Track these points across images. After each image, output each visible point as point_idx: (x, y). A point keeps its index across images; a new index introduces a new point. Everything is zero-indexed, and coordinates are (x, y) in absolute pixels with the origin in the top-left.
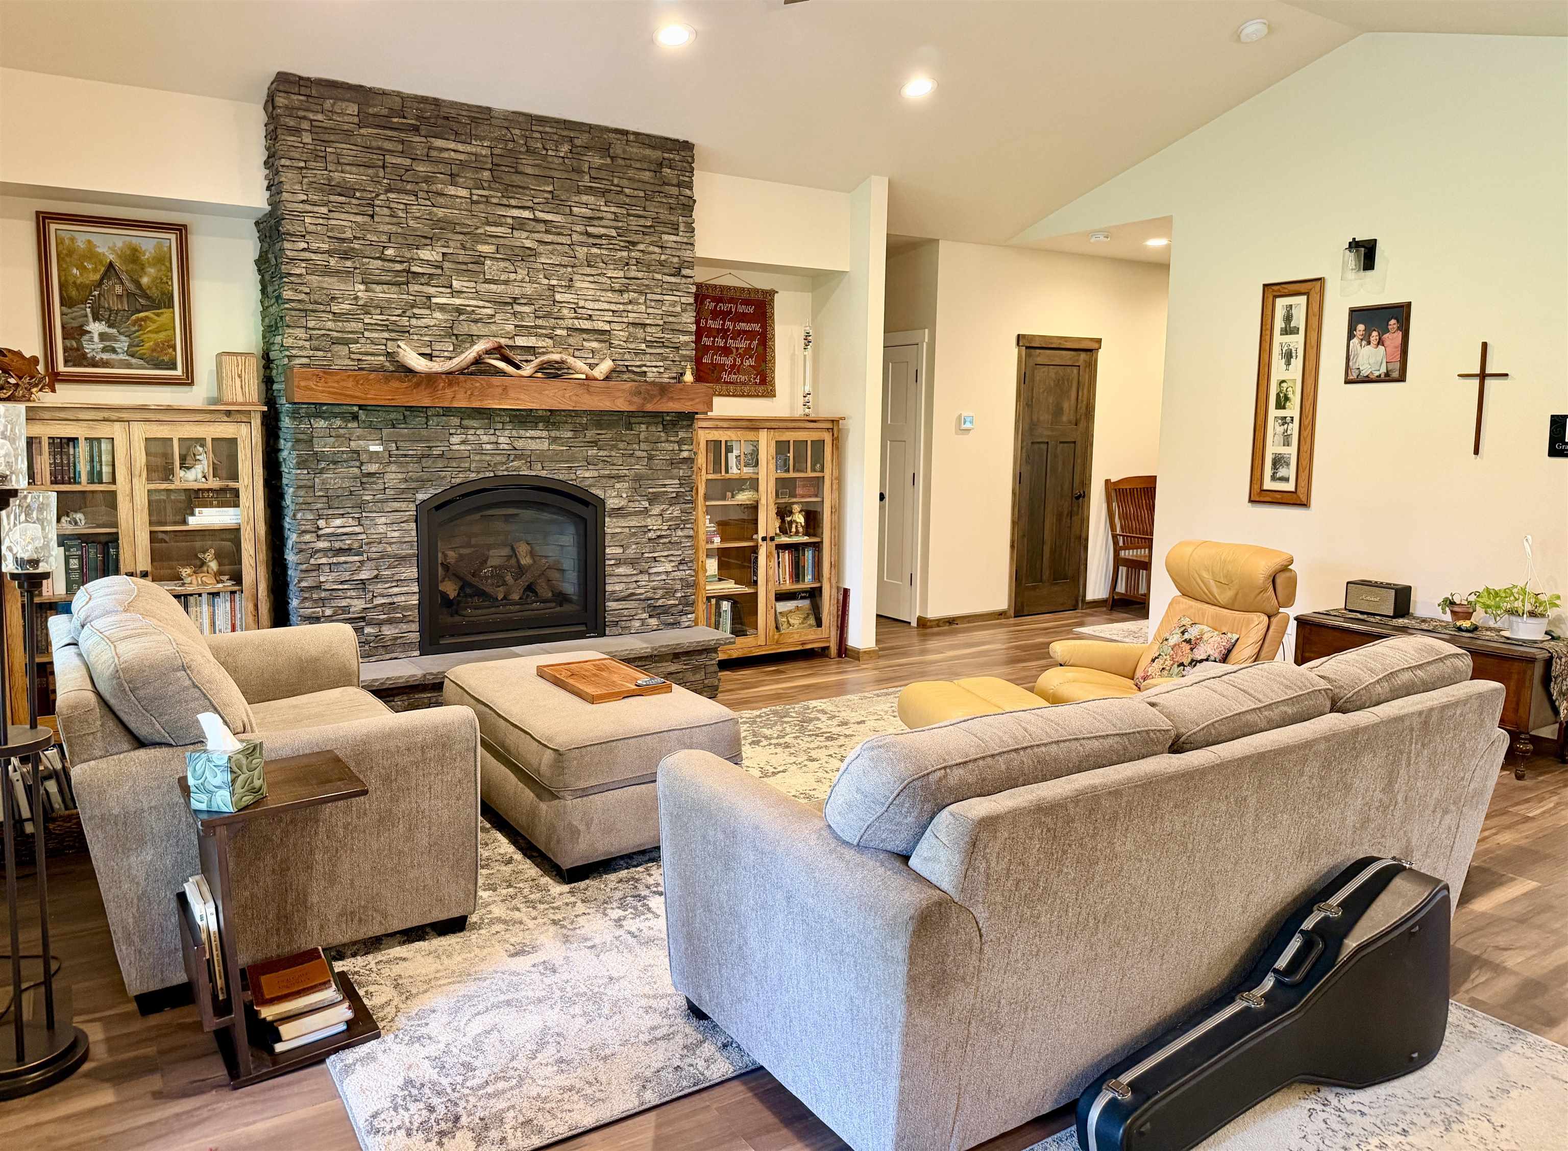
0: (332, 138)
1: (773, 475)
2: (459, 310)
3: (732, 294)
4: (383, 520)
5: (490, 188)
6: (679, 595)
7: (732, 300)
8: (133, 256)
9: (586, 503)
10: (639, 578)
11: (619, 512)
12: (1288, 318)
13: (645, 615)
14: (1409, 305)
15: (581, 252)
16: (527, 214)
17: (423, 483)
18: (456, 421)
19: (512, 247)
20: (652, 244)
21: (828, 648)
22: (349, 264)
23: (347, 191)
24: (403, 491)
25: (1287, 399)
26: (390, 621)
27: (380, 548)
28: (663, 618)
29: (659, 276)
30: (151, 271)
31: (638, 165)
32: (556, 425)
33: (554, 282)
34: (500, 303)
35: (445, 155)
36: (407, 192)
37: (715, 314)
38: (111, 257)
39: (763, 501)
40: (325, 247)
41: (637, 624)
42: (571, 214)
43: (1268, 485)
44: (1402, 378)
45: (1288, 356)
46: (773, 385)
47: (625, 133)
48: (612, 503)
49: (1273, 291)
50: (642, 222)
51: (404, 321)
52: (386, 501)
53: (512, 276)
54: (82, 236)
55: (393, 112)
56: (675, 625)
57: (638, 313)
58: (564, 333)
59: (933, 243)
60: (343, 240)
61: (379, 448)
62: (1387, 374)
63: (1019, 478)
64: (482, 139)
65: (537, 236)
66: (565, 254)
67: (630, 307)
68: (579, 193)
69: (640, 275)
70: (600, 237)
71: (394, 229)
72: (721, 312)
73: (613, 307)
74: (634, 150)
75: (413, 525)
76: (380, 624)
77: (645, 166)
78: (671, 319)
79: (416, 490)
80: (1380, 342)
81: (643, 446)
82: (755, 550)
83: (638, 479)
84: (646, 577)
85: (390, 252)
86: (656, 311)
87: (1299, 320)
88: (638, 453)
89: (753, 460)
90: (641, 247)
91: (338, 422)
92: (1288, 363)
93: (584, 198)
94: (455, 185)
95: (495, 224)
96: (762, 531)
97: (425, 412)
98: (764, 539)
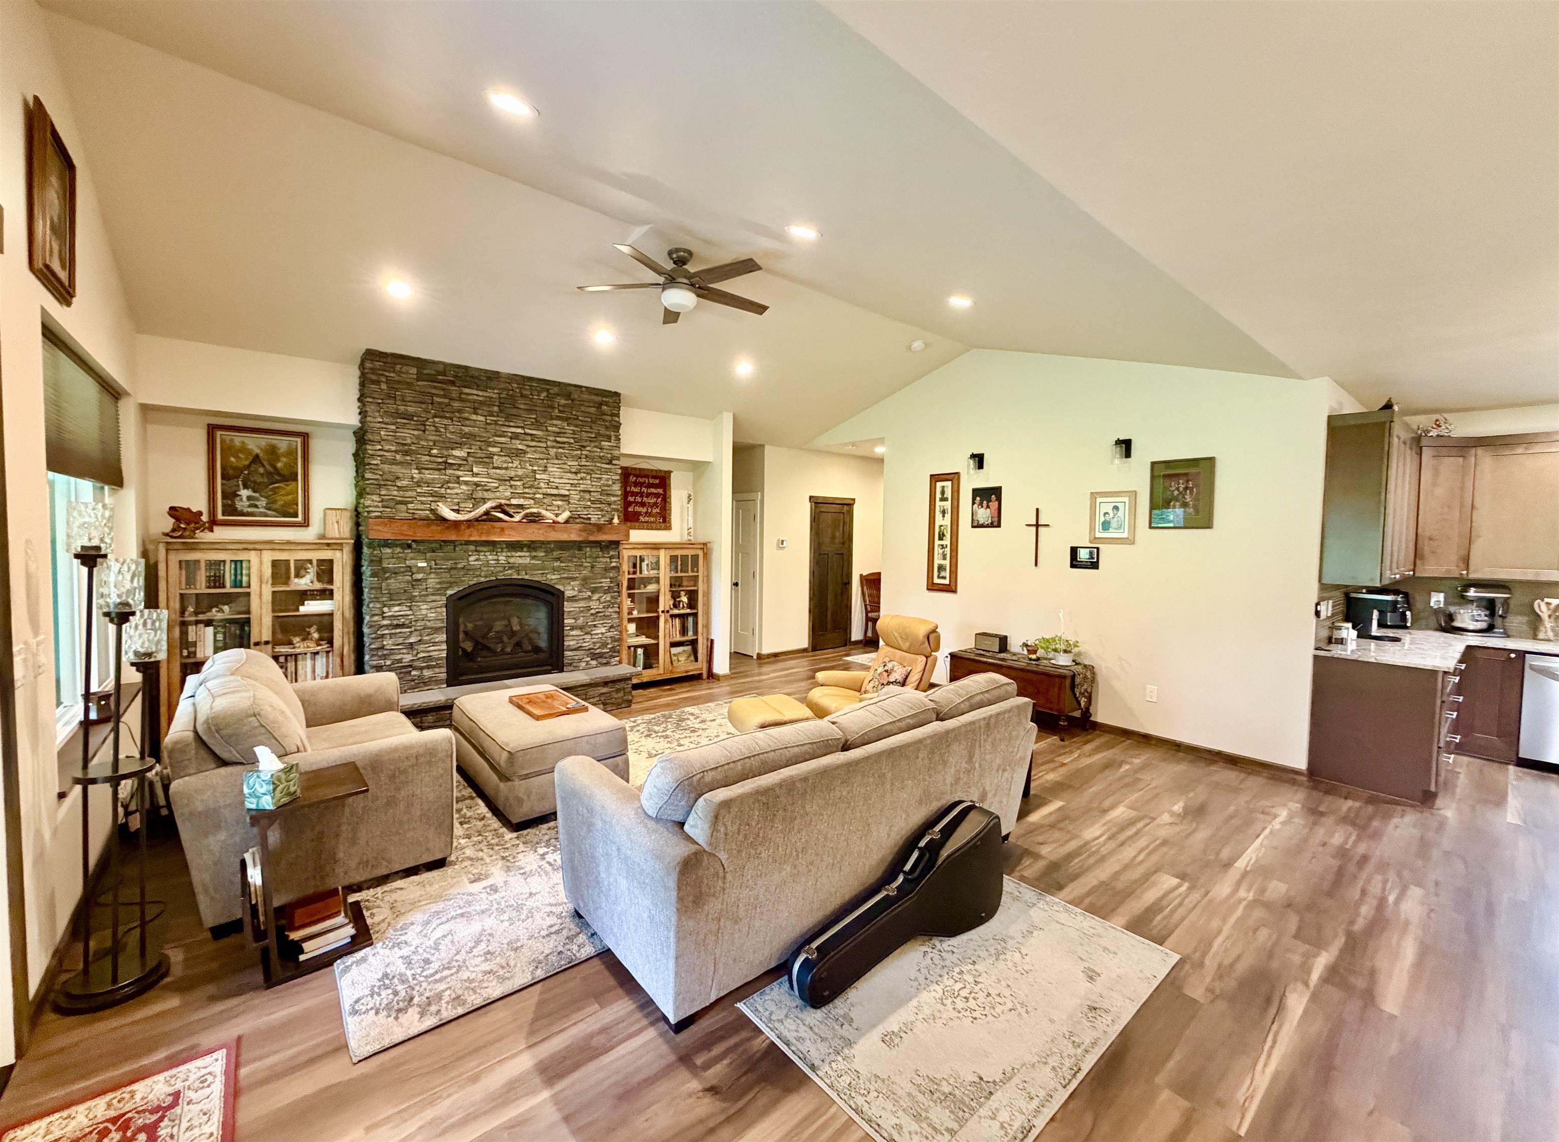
0: (400, 386)
1: (668, 575)
3: (646, 472)
4: (425, 607)
5: (498, 416)
6: (609, 646)
7: (646, 476)
8: (272, 451)
9: (552, 594)
10: (585, 637)
11: (573, 599)
12: (943, 493)
13: (588, 659)
14: (1000, 488)
15: (552, 452)
16: (519, 430)
17: (451, 585)
18: (472, 548)
19: (510, 449)
20: (595, 447)
21: (701, 674)
22: (408, 458)
23: (409, 417)
24: (438, 589)
25: (944, 535)
26: (428, 667)
27: (423, 623)
28: (600, 660)
29: (599, 465)
30: (284, 459)
31: (587, 404)
32: (535, 549)
33: (535, 468)
34: (502, 480)
35: (471, 397)
36: (446, 418)
37: (636, 484)
38: (257, 451)
39: (662, 590)
40: (393, 448)
41: (583, 664)
42: (547, 430)
43: (936, 581)
44: (999, 526)
45: (944, 513)
46: (670, 522)
47: (581, 387)
48: (569, 593)
49: (935, 478)
50: (589, 435)
51: (442, 491)
52: (427, 595)
53: (510, 465)
54: (238, 439)
55: (439, 373)
56: (607, 664)
57: (587, 484)
58: (541, 496)
59: (762, 446)
60: (405, 445)
61: (425, 565)
62: (992, 523)
63: (813, 574)
64: (494, 389)
65: (525, 442)
66: (543, 453)
67: (581, 482)
68: (552, 419)
69: (588, 464)
70: (564, 443)
71: (437, 438)
72: (640, 483)
73: (571, 482)
74: (586, 396)
75: (444, 609)
76: (422, 669)
77: (591, 405)
78: (606, 488)
79: (447, 588)
80: (988, 507)
81: (588, 560)
82: (658, 618)
83: (585, 579)
84: (589, 637)
85: (435, 452)
86: (598, 484)
87: (948, 494)
88: (585, 564)
89: (657, 566)
90: (588, 448)
91: (398, 550)
92: (944, 516)
93: (555, 422)
94: (476, 414)
95: (501, 436)
96: (662, 608)
97: (454, 543)
98: (663, 612)
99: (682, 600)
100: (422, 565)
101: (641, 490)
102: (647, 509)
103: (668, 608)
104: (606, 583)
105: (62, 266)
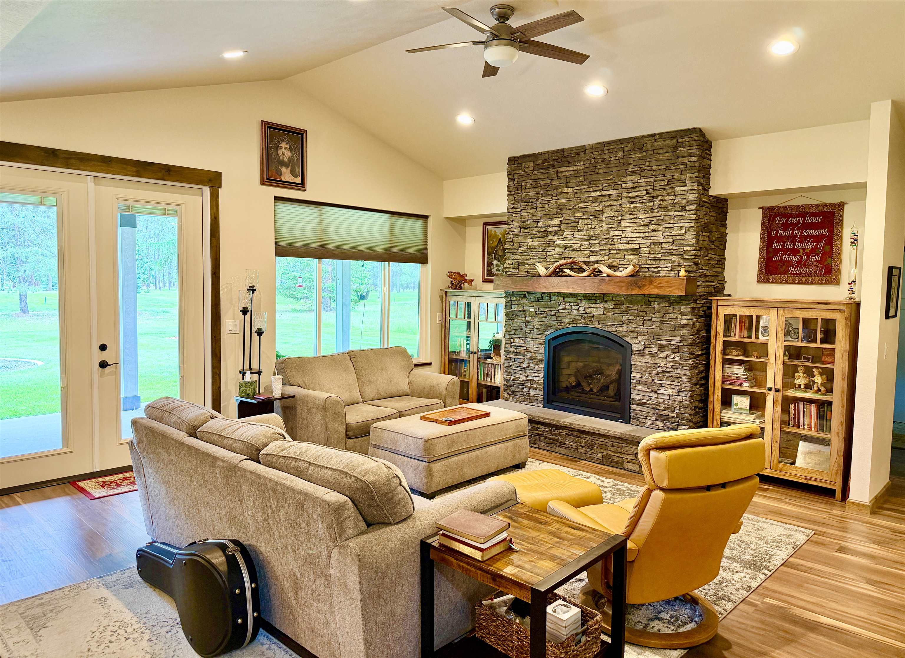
1: (781, 343)
2: (565, 246)
4: (532, 342)
7: (802, 215)
9: (621, 346)
11: (639, 352)
13: (654, 418)
15: (626, 208)
17: (547, 327)
18: (561, 299)
19: (591, 212)
20: (668, 194)
21: (834, 491)
22: (527, 231)
23: (528, 200)
26: (533, 389)
27: (530, 354)
29: (672, 213)
31: (661, 151)
32: (606, 302)
33: (610, 226)
34: (584, 240)
36: (549, 195)
37: (785, 227)
38: (500, 236)
39: (772, 361)
40: (519, 225)
42: (622, 188)
46: (837, 274)
51: (544, 253)
52: (534, 334)
53: (590, 226)
54: (494, 230)
55: (545, 161)
57: (657, 236)
60: (525, 221)
64: (580, 161)
65: (603, 204)
66: (617, 211)
67: (652, 234)
68: (627, 176)
69: (659, 214)
70: (636, 197)
72: (790, 224)
74: (659, 143)
75: (543, 346)
78: (678, 238)
79: (545, 330)
81: (657, 315)
83: (652, 335)
85: (540, 223)
86: (669, 234)
88: (654, 319)
89: (770, 329)
91: (519, 299)
93: (629, 178)
94: (567, 187)
95: (584, 202)
96: (769, 384)
97: (550, 294)
98: (770, 389)
99: (816, 381)
100: (532, 310)
101: (792, 233)
102: (801, 257)
103: (779, 386)
104: (675, 341)
105: (295, 176)
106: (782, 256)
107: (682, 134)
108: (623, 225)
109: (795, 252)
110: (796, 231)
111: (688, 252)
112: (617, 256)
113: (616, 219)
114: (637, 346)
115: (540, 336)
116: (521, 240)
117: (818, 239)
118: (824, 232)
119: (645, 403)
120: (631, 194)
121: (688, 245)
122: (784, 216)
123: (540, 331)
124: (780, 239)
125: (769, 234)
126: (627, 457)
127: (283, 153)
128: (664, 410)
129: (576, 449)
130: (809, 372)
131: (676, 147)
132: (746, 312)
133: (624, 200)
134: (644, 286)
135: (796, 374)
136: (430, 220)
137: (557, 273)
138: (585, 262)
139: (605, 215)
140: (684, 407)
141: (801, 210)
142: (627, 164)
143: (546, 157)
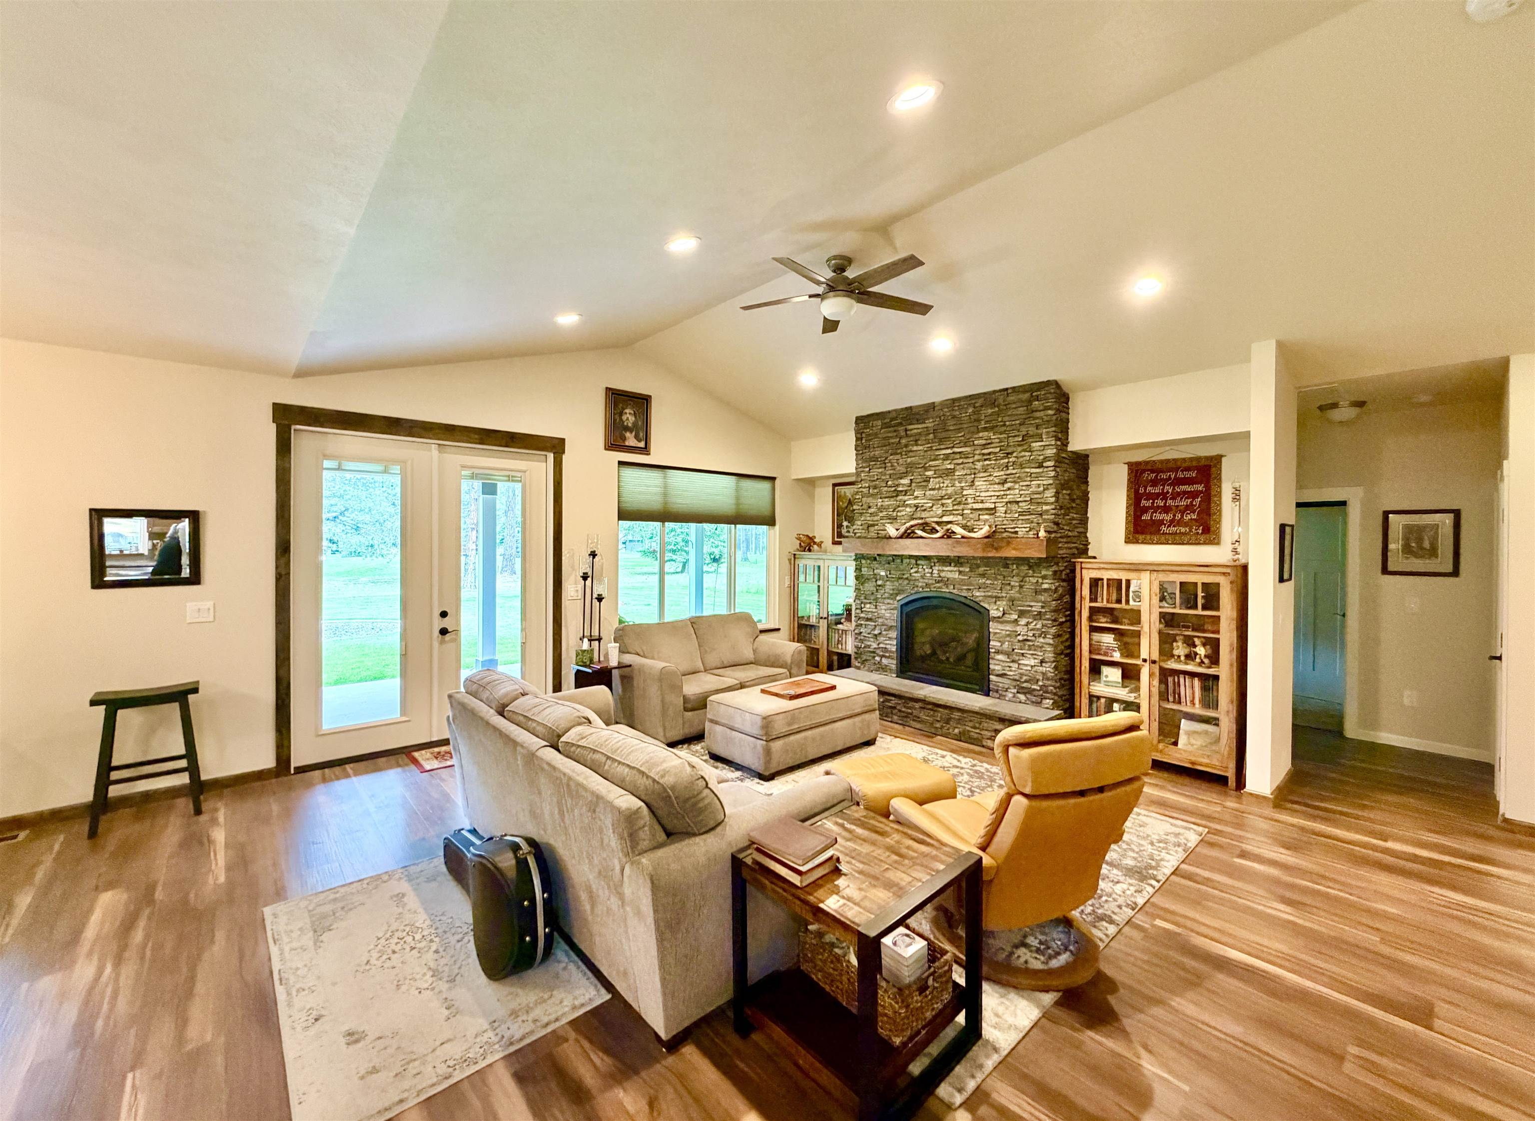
0: (872, 437)
1: (1156, 612)
2: (917, 507)
3: (1173, 464)
4: (885, 607)
5: (933, 443)
6: (1040, 683)
7: (1176, 470)
9: (978, 612)
10: (1011, 664)
11: (997, 619)
15: (979, 465)
16: (949, 451)
17: (900, 592)
18: (913, 561)
19: (943, 470)
20: (1025, 451)
21: (1225, 778)
23: (875, 459)
24: (891, 595)
26: (886, 657)
27: (883, 621)
29: (1028, 470)
31: (1014, 406)
32: (961, 565)
33: (963, 485)
34: (935, 500)
35: (913, 432)
36: (898, 454)
37: (1154, 483)
38: (850, 497)
39: (1145, 629)
41: (1011, 695)
42: (974, 445)
46: (1217, 533)
47: (1007, 389)
48: (994, 613)
50: (1017, 439)
51: (895, 514)
52: (886, 599)
53: (942, 485)
54: (843, 490)
55: (892, 419)
57: (1013, 495)
58: (969, 512)
59: (1506, 360)
64: (928, 419)
65: (955, 461)
66: (970, 469)
67: (1008, 492)
68: (978, 432)
69: (1014, 472)
70: (989, 454)
71: (892, 472)
72: (1162, 480)
73: (998, 494)
75: (897, 612)
76: (882, 657)
77: (1019, 405)
78: (1036, 496)
79: (897, 594)
81: (1016, 579)
83: (1012, 600)
84: (1017, 666)
85: (890, 483)
86: (1026, 492)
88: (1012, 583)
90: (1015, 454)
91: (868, 561)
93: (981, 434)
94: (917, 445)
95: (935, 460)
96: (1144, 654)
97: (902, 557)
98: (1145, 660)
99: (1199, 652)
100: (883, 573)
101: (1163, 489)
102: (1174, 516)
103: (1155, 656)
104: (1037, 607)
105: (639, 441)
106: (1152, 513)
107: (1036, 387)
108: (977, 483)
109: (1166, 509)
110: (1166, 487)
111: (1047, 511)
112: (971, 516)
113: (969, 477)
114: (996, 612)
115: (891, 602)
116: (870, 500)
117: (1193, 495)
118: (1200, 487)
119: (1005, 674)
120: (983, 451)
121: (1047, 504)
122: (1152, 471)
123: (893, 596)
124: (1150, 496)
125: (1136, 492)
126: (986, 733)
127: (628, 419)
128: (1026, 681)
129: (932, 724)
130: (1190, 642)
131: (1030, 402)
132: (1114, 575)
133: (977, 457)
134: (1001, 548)
135: (1175, 644)
136: (777, 482)
137: (908, 534)
138: (937, 523)
139: (957, 473)
140: (1048, 679)
141: (1171, 465)
142: (979, 421)
143: (894, 415)
